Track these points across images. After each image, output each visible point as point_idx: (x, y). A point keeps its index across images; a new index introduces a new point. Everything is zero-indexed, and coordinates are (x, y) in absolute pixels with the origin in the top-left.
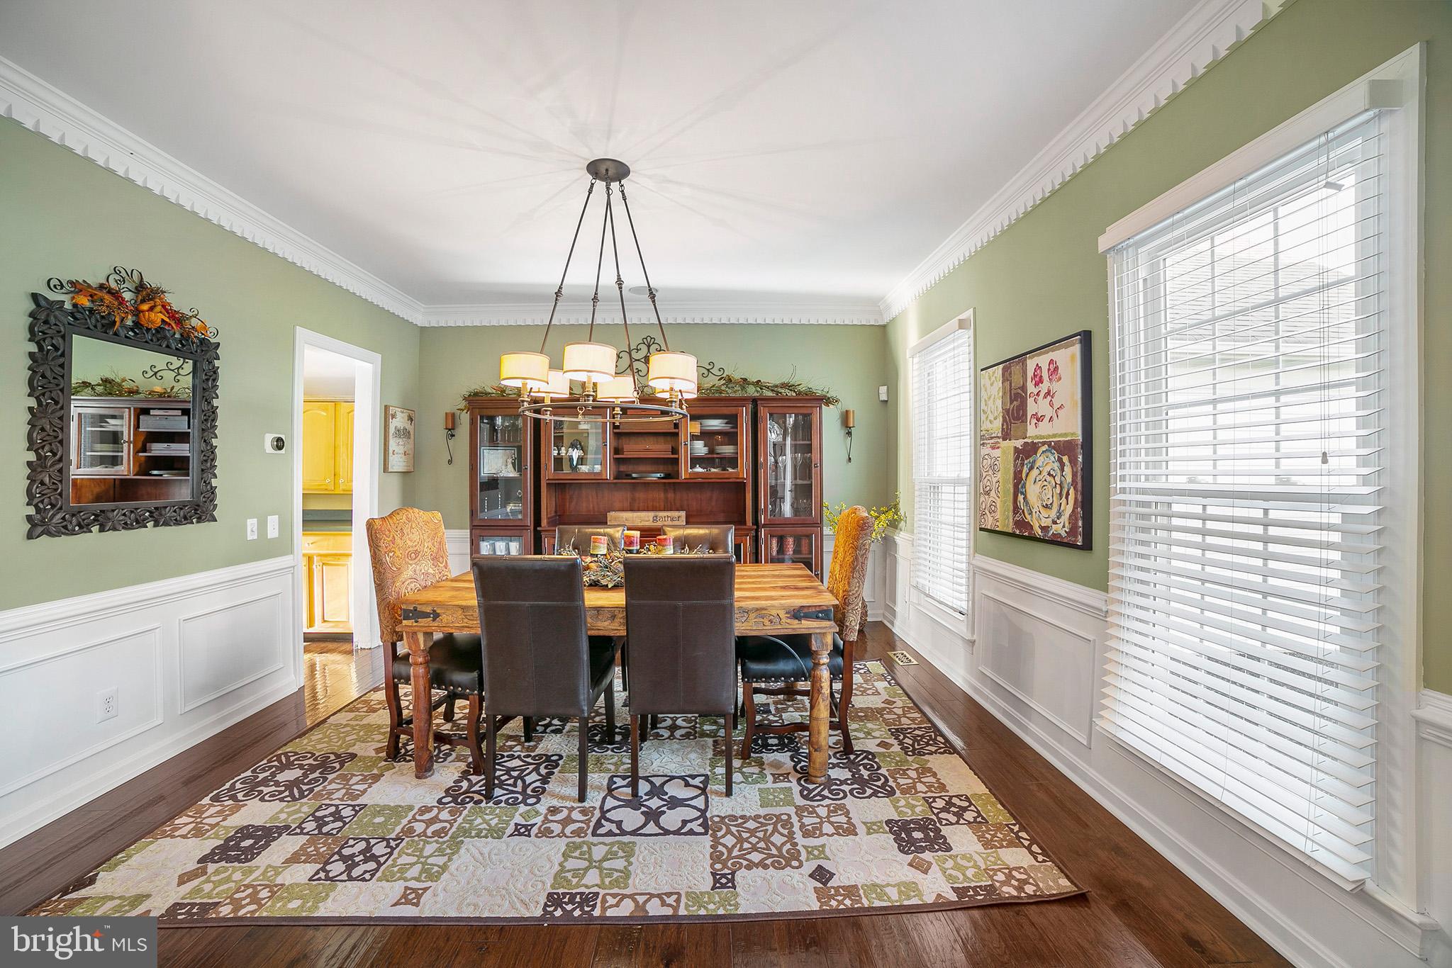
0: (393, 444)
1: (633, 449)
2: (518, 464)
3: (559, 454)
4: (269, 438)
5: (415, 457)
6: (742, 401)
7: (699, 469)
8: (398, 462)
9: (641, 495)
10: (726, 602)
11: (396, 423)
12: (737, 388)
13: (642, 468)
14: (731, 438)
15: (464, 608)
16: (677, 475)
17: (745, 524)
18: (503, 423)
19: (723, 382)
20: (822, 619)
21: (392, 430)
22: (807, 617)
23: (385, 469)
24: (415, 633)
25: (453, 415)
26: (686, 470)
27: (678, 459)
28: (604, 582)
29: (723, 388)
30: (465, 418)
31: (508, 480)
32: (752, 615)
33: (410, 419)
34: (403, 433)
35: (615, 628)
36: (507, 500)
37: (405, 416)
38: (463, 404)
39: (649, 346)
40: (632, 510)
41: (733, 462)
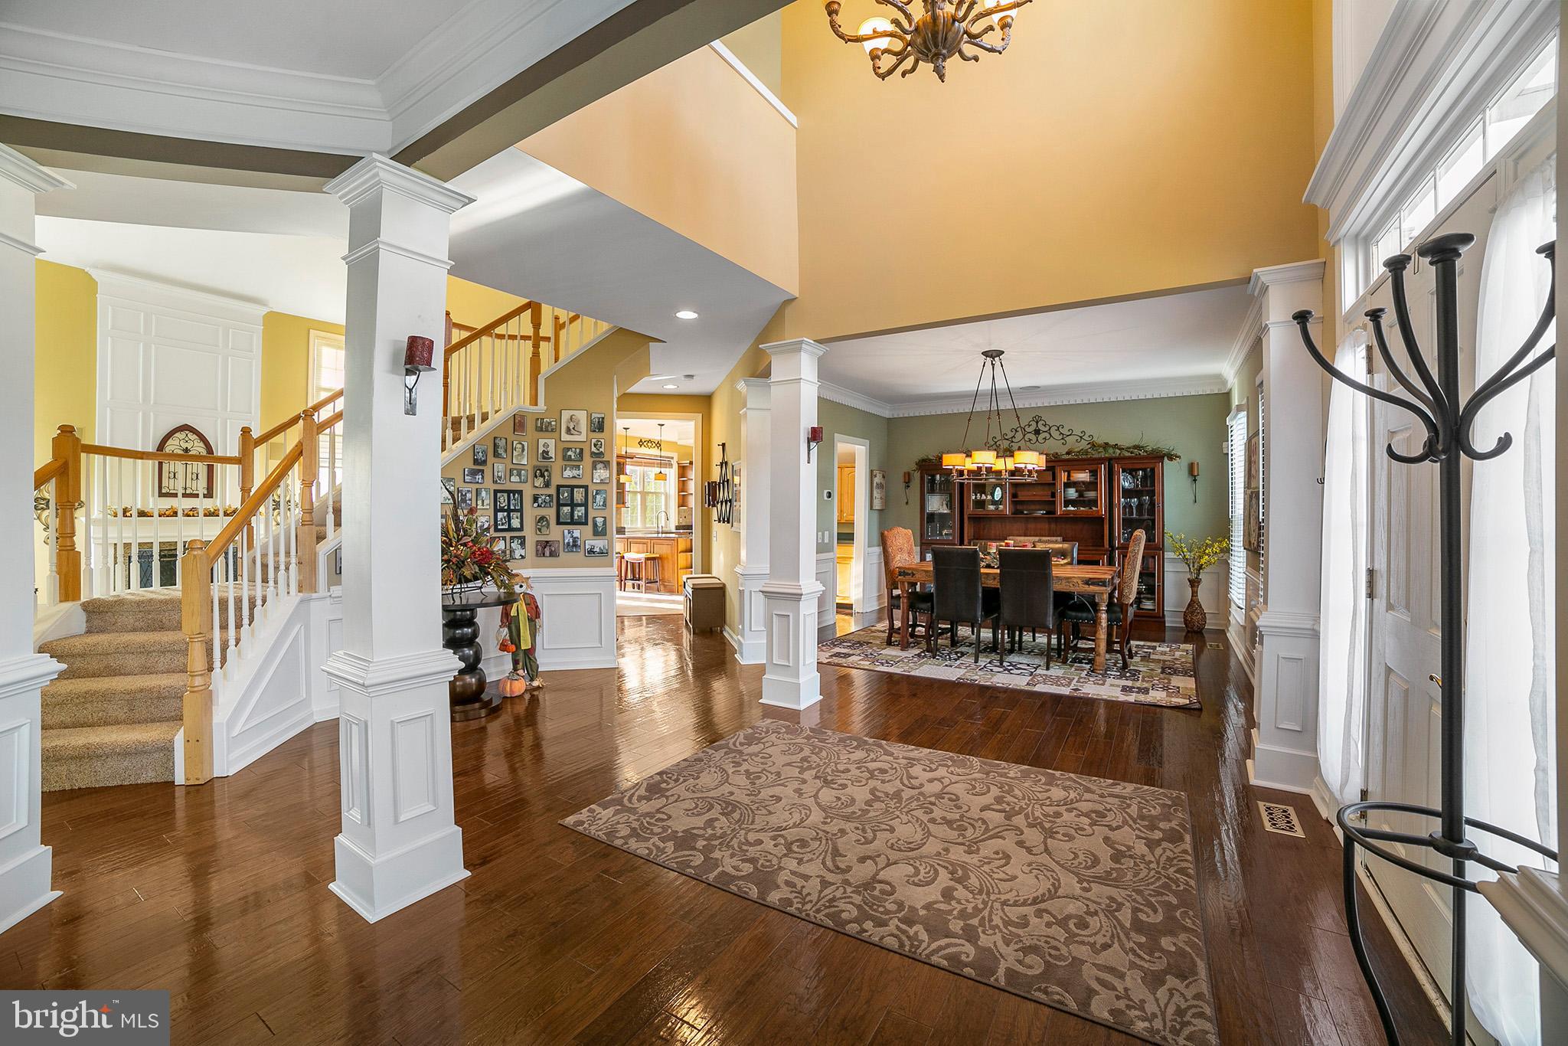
0: (875, 494)
1: (1023, 496)
2: (950, 505)
3: (976, 498)
4: (826, 492)
5: (886, 500)
6: (1101, 461)
7: (1071, 508)
8: (877, 505)
9: (1031, 526)
10: (1047, 572)
11: (877, 480)
12: (1101, 450)
13: (1033, 507)
14: (1093, 485)
15: (926, 571)
16: (1054, 512)
17: (1103, 546)
18: (940, 478)
19: (1089, 446)
20: (1101, 585)
21: (875, 484)
22: (1093, 584)
23: (871, 508)
24: (904, 582)
25: (909, 474)
26: (1061, 509)
27: (1055, 501)
28: (992, 565)
29: (1089, 450)
30: (917, 475)
31: (942, 515)
32: (1064, 582)
33: (884, 477)
34: (880, 486)
35: (994, 584)
36: (942, 528)
37: (881, 475)
38: (914, 467)
39: (1037, 422)
40: (1025, 536)
41: (1094, 502)
